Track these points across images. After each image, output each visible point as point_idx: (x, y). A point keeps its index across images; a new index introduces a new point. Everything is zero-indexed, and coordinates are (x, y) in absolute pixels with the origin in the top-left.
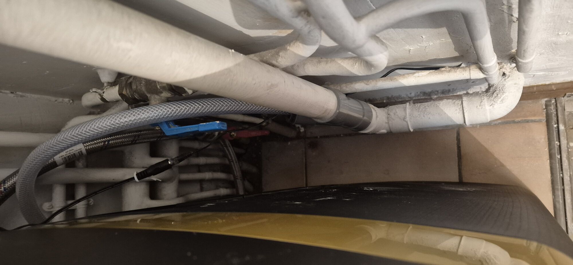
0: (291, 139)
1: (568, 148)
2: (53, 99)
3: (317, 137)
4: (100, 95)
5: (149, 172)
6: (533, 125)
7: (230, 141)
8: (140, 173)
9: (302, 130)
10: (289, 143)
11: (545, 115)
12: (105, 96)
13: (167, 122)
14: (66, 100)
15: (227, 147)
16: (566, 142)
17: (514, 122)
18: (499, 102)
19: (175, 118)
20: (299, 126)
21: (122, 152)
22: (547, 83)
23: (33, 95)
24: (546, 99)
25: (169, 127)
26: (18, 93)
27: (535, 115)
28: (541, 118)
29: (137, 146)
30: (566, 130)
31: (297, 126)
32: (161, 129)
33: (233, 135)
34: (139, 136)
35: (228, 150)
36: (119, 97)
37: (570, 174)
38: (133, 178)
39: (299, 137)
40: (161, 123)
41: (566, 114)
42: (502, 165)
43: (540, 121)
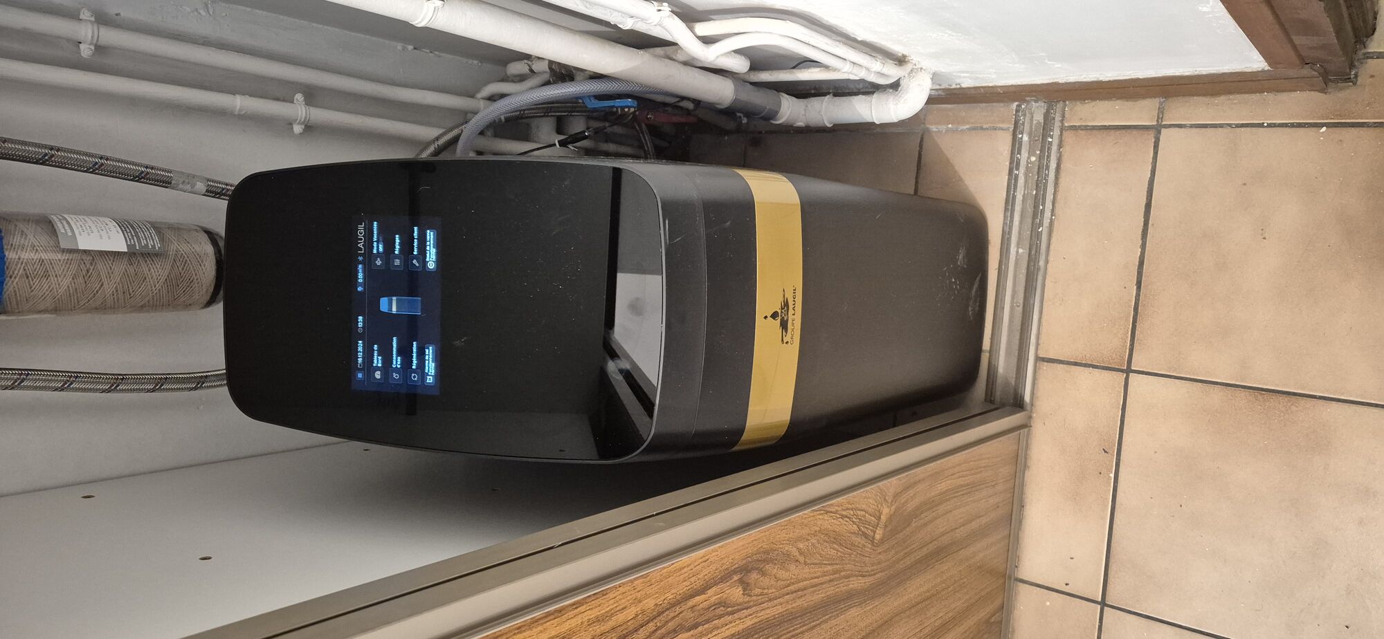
0: (728, 132)
1: (1028, 163)
2: (465, 60)
3: (760, 132)
4: (529, 65)
5: (569, 140)
6: (1000, 133)
7: (646, 125)
8: (562, 140)
9: (745, 121)
10: (726, 138)
11: (1013, 122)
12: (534, 68)
13: (589, 97)
14: (476, 62)
15: (642, 133)
16: (1027, 155)
17: (982, 128)
18: (902, 102)
19: (597, 94)
20: (742, 115)
21: (528, 125)
22: (991, 85)
23: (448, 56)
24: (1017, 103)
25: (591, 101)
26: (436, 53)
27: (1003, 122)
28: (1009, 126)
29: (544, 119)
30: (1030, 142)
31: (738, 114)
32: (583, 103)
33: (651, 118)
34: (551, 107)
35: (645, 138)
36: (548, 70)
37: (1024, 193)
38: (555, 145)
39: (739, 130)
40: (584, 97)
41: (1034, 122)
42: (961, 180)
43: (1008, 129)
